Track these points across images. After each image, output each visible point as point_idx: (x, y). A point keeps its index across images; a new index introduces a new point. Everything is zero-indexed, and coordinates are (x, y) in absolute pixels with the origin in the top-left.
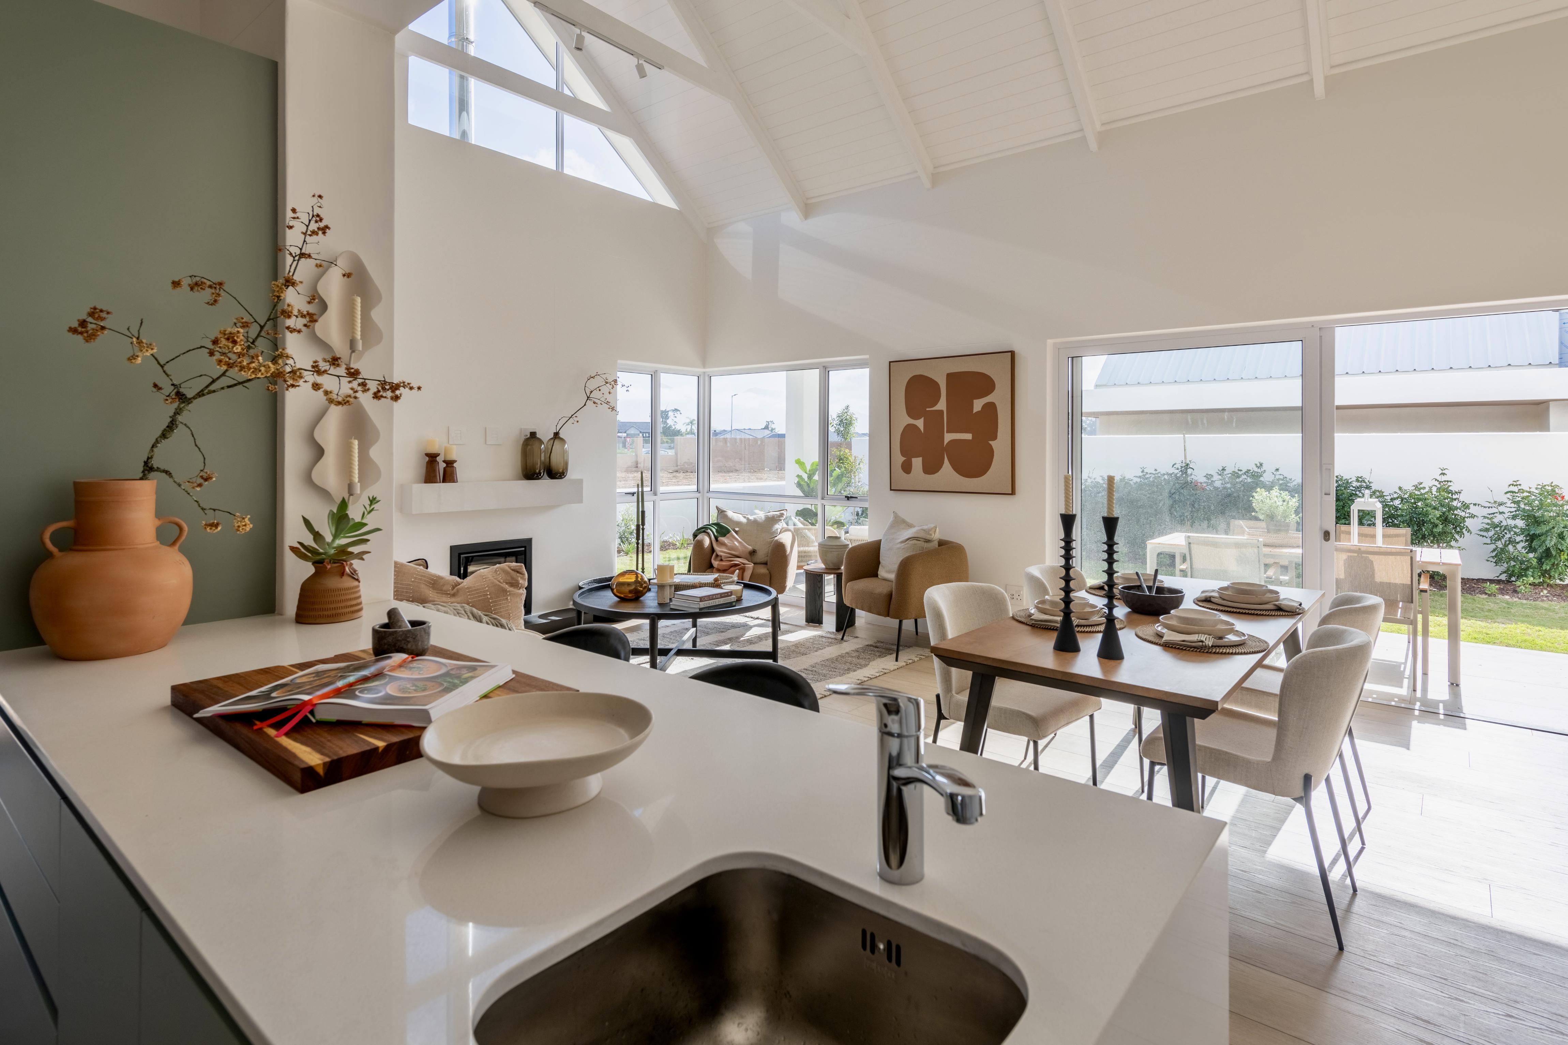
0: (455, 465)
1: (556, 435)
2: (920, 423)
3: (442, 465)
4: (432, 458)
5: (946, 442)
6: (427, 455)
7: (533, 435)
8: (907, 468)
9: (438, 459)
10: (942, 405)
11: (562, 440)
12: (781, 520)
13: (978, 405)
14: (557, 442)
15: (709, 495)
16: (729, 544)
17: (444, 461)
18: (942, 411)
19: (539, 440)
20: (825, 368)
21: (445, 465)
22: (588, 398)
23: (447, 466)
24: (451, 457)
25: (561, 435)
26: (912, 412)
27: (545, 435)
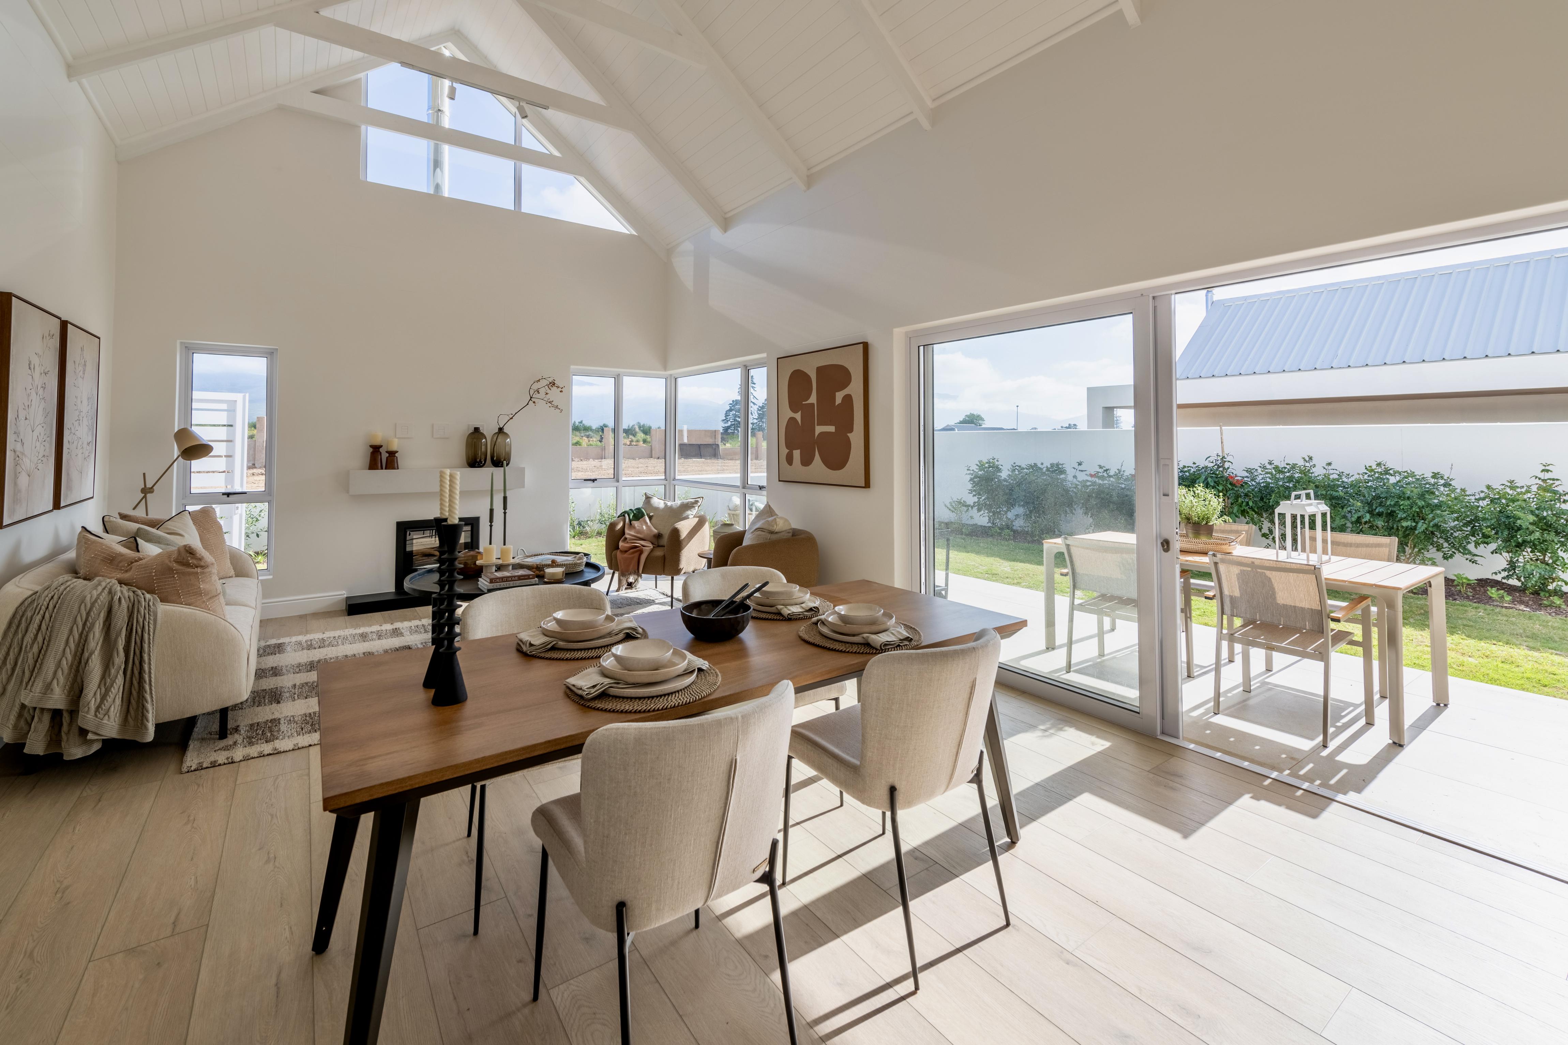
0: (396, 455)
1: (501, 430)
2: (798, 416)
3: (385, 456)
4: (376, 449)
5: (817, 434)
6: (371, 446)
7: (477, 430)
8: (790, 460)
9: (381, 450)
10: (813, 399)
11: (506, 434)
12: (694, 507)
13: (839, 397)
14: (500, 437)
15: (675, 482)
16: (637, 528)
17: (387, 452)
18: (813, 404)
19: (482, 434)
20: (746, 366)
21: (388, 455)
22: (531, 398)
23: (389, 456)
24: (394, 448)
25: (505, 431)
26: (794, 407)
27: (489, 430)
